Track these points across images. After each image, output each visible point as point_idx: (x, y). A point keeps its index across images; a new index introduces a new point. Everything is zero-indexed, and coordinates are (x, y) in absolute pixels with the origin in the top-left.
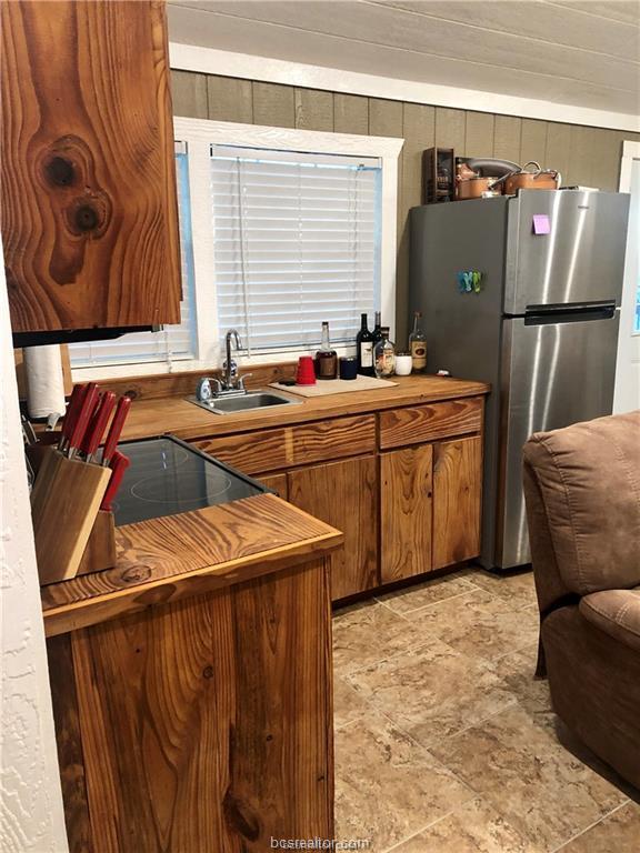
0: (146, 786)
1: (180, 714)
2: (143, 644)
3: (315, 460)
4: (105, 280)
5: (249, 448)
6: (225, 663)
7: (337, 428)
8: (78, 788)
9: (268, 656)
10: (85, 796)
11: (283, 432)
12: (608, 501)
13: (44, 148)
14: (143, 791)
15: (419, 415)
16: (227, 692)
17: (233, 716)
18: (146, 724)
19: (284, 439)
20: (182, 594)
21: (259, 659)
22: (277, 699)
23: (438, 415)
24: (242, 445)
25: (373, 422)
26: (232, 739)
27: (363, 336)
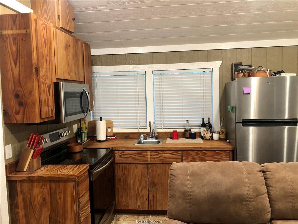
0: (31, 220)
1: (38, 207)
2: (30, 188)
3: (158, 162)
4: (24, 115)
5: (136, 155)
6: (48, 198)
7: (166, 153)
8: (18, 214)
9: (59, 200)
10: (19, 216)
11: (147, 152)
12: (177, 188)
13: (15, 92)
14: (30, 221)
15: (199, 154)
16: (48, 206)
17: (50, 213)
18: (31, 206)
19: (147, 154)
20: (36, 179)
21: (56, 201)
22: (61, 212)
23: (208, 155)
24: (134, 154)
25: (180, 154)
26: (50, 218)
27: (203, 125)
